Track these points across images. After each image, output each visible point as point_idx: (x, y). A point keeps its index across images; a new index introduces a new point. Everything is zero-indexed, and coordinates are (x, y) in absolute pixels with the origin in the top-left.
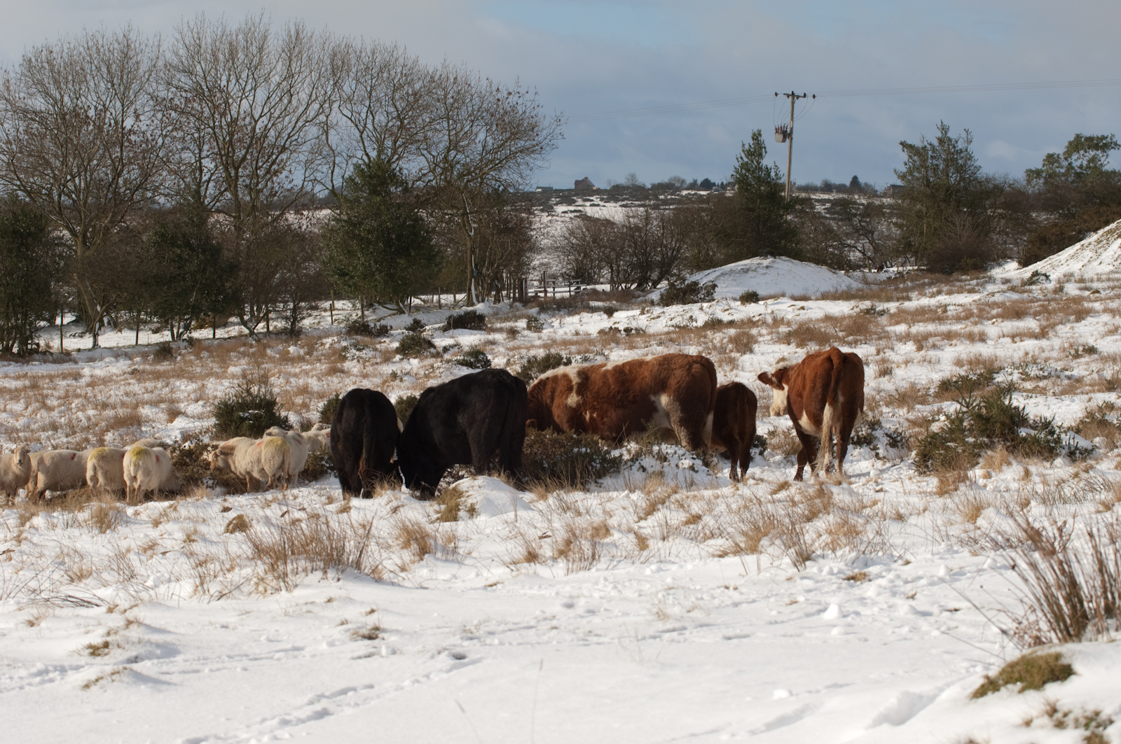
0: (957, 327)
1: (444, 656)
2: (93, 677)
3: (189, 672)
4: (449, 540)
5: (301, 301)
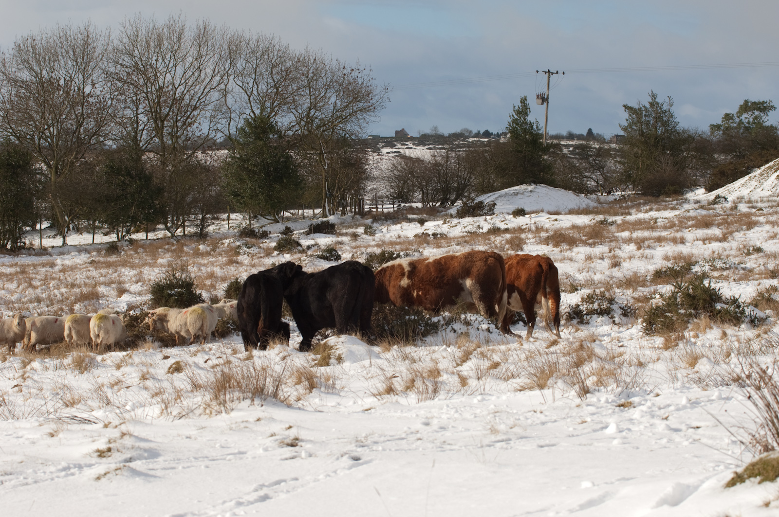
0: (664, 234)
1: (345, 458)
2: (103, 472)
3: (168, 469)
4: (328, 379)
5: (207, 214)
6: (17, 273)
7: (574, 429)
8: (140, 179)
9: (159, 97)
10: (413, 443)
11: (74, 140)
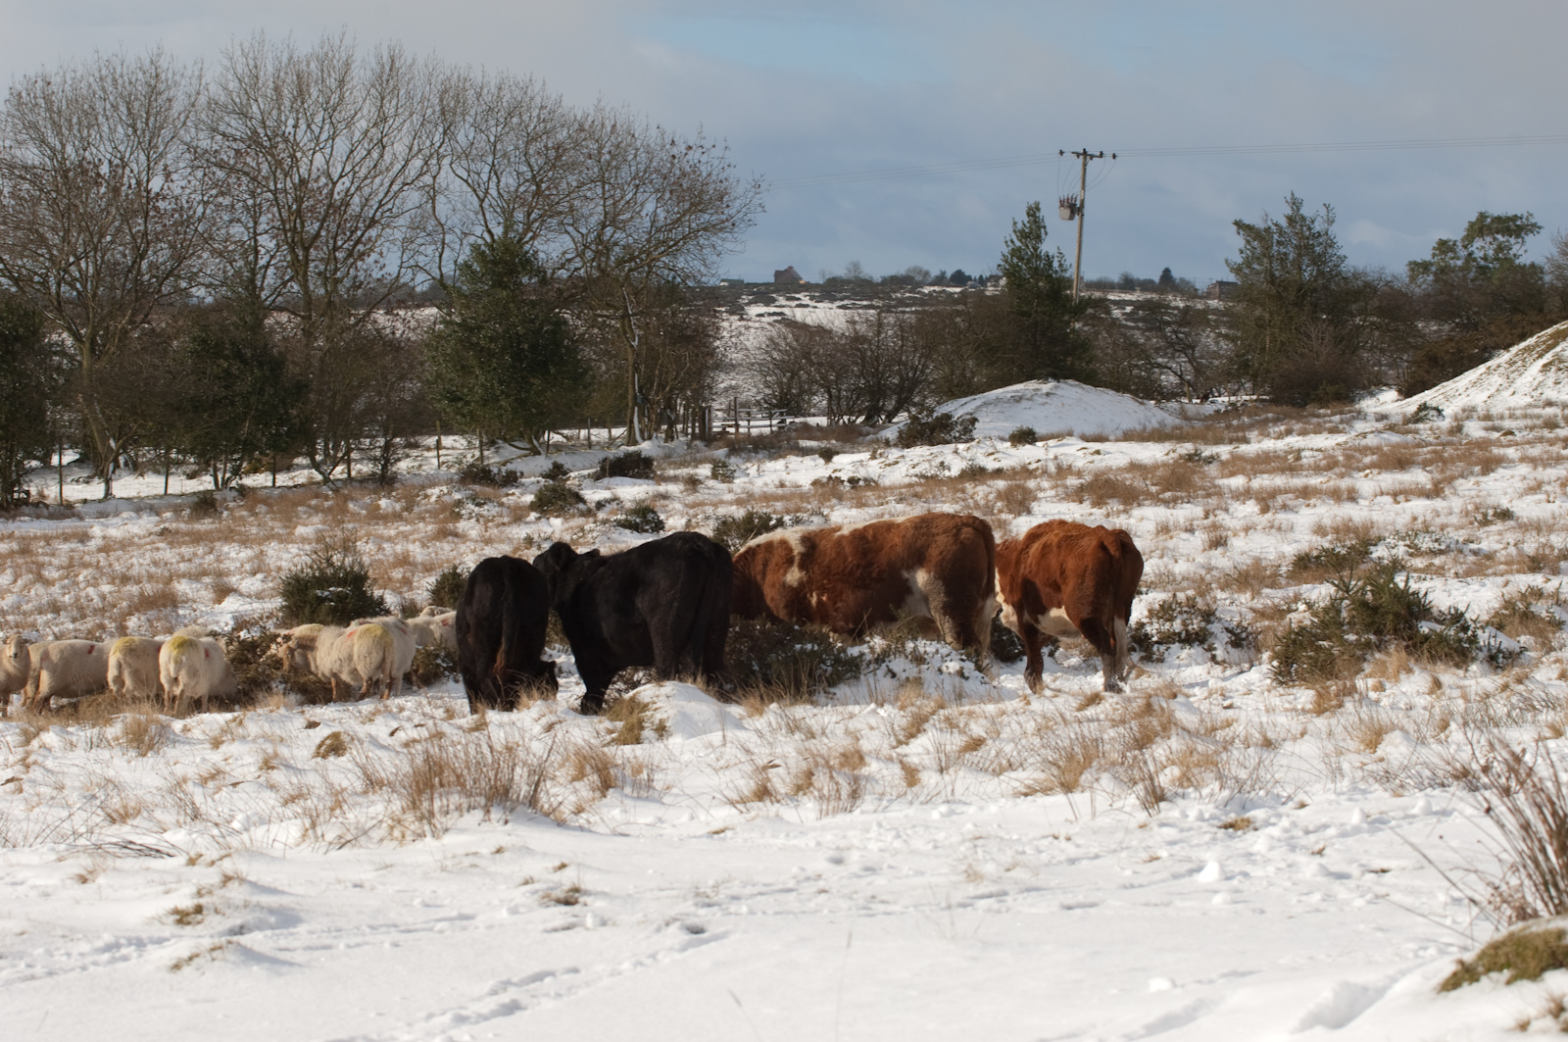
0: (1315, 481)
1: (674, 928)
2: (186, 954)
3: (317, 948)
4: (638, 771)
5: (395, 436)
6: (12, 553)
7: (1135, 873)
8: (261, 365)
9: (299, 200)
10: (809, 900)
11: (129, 286)
